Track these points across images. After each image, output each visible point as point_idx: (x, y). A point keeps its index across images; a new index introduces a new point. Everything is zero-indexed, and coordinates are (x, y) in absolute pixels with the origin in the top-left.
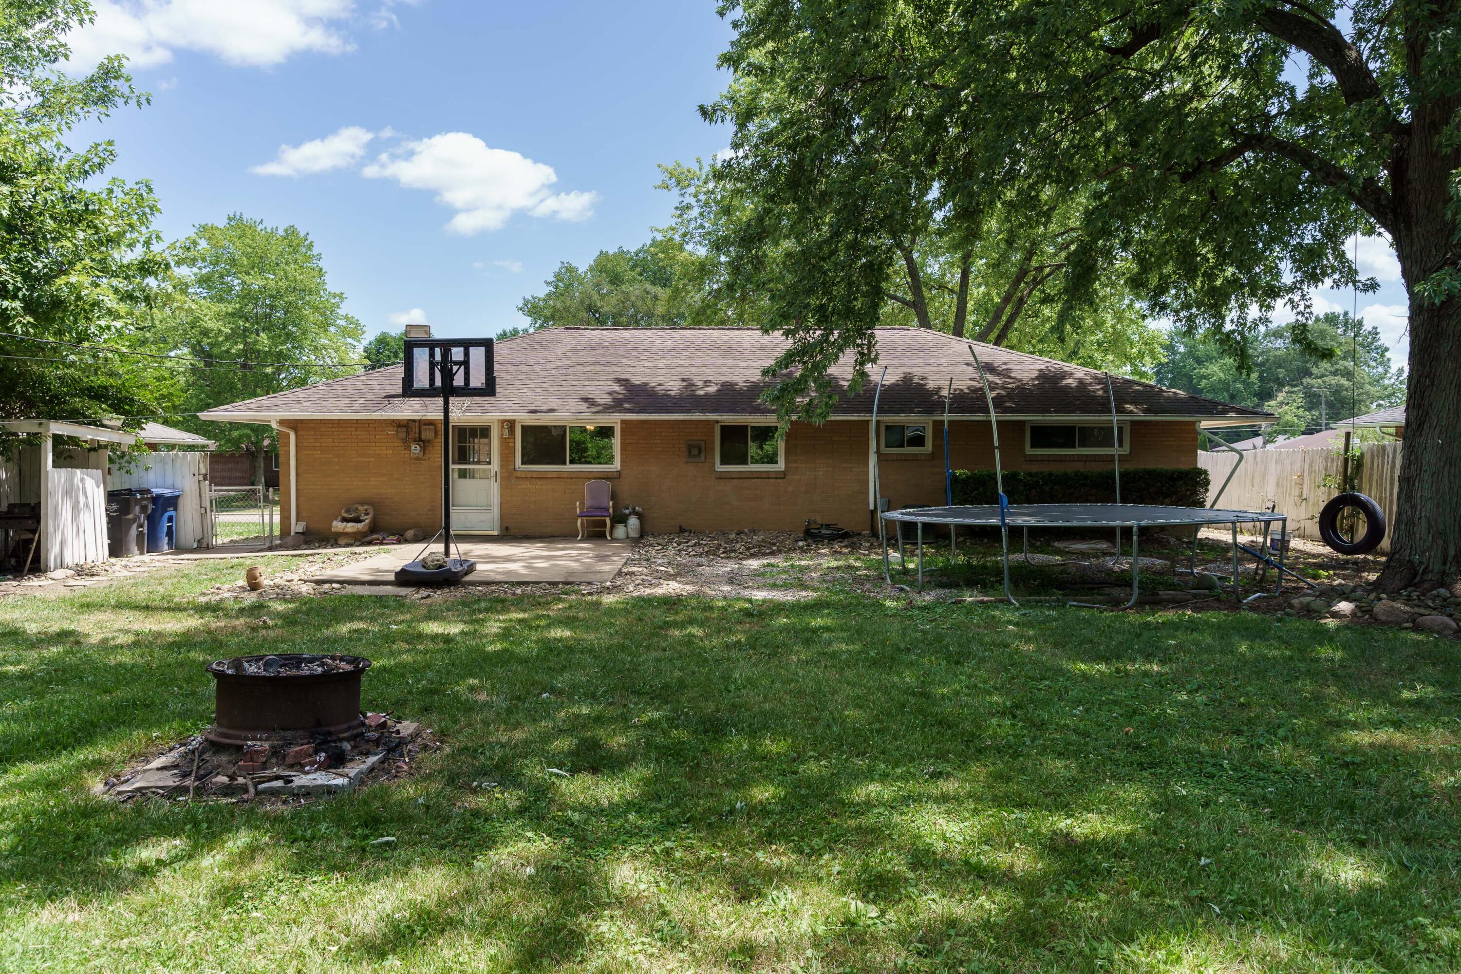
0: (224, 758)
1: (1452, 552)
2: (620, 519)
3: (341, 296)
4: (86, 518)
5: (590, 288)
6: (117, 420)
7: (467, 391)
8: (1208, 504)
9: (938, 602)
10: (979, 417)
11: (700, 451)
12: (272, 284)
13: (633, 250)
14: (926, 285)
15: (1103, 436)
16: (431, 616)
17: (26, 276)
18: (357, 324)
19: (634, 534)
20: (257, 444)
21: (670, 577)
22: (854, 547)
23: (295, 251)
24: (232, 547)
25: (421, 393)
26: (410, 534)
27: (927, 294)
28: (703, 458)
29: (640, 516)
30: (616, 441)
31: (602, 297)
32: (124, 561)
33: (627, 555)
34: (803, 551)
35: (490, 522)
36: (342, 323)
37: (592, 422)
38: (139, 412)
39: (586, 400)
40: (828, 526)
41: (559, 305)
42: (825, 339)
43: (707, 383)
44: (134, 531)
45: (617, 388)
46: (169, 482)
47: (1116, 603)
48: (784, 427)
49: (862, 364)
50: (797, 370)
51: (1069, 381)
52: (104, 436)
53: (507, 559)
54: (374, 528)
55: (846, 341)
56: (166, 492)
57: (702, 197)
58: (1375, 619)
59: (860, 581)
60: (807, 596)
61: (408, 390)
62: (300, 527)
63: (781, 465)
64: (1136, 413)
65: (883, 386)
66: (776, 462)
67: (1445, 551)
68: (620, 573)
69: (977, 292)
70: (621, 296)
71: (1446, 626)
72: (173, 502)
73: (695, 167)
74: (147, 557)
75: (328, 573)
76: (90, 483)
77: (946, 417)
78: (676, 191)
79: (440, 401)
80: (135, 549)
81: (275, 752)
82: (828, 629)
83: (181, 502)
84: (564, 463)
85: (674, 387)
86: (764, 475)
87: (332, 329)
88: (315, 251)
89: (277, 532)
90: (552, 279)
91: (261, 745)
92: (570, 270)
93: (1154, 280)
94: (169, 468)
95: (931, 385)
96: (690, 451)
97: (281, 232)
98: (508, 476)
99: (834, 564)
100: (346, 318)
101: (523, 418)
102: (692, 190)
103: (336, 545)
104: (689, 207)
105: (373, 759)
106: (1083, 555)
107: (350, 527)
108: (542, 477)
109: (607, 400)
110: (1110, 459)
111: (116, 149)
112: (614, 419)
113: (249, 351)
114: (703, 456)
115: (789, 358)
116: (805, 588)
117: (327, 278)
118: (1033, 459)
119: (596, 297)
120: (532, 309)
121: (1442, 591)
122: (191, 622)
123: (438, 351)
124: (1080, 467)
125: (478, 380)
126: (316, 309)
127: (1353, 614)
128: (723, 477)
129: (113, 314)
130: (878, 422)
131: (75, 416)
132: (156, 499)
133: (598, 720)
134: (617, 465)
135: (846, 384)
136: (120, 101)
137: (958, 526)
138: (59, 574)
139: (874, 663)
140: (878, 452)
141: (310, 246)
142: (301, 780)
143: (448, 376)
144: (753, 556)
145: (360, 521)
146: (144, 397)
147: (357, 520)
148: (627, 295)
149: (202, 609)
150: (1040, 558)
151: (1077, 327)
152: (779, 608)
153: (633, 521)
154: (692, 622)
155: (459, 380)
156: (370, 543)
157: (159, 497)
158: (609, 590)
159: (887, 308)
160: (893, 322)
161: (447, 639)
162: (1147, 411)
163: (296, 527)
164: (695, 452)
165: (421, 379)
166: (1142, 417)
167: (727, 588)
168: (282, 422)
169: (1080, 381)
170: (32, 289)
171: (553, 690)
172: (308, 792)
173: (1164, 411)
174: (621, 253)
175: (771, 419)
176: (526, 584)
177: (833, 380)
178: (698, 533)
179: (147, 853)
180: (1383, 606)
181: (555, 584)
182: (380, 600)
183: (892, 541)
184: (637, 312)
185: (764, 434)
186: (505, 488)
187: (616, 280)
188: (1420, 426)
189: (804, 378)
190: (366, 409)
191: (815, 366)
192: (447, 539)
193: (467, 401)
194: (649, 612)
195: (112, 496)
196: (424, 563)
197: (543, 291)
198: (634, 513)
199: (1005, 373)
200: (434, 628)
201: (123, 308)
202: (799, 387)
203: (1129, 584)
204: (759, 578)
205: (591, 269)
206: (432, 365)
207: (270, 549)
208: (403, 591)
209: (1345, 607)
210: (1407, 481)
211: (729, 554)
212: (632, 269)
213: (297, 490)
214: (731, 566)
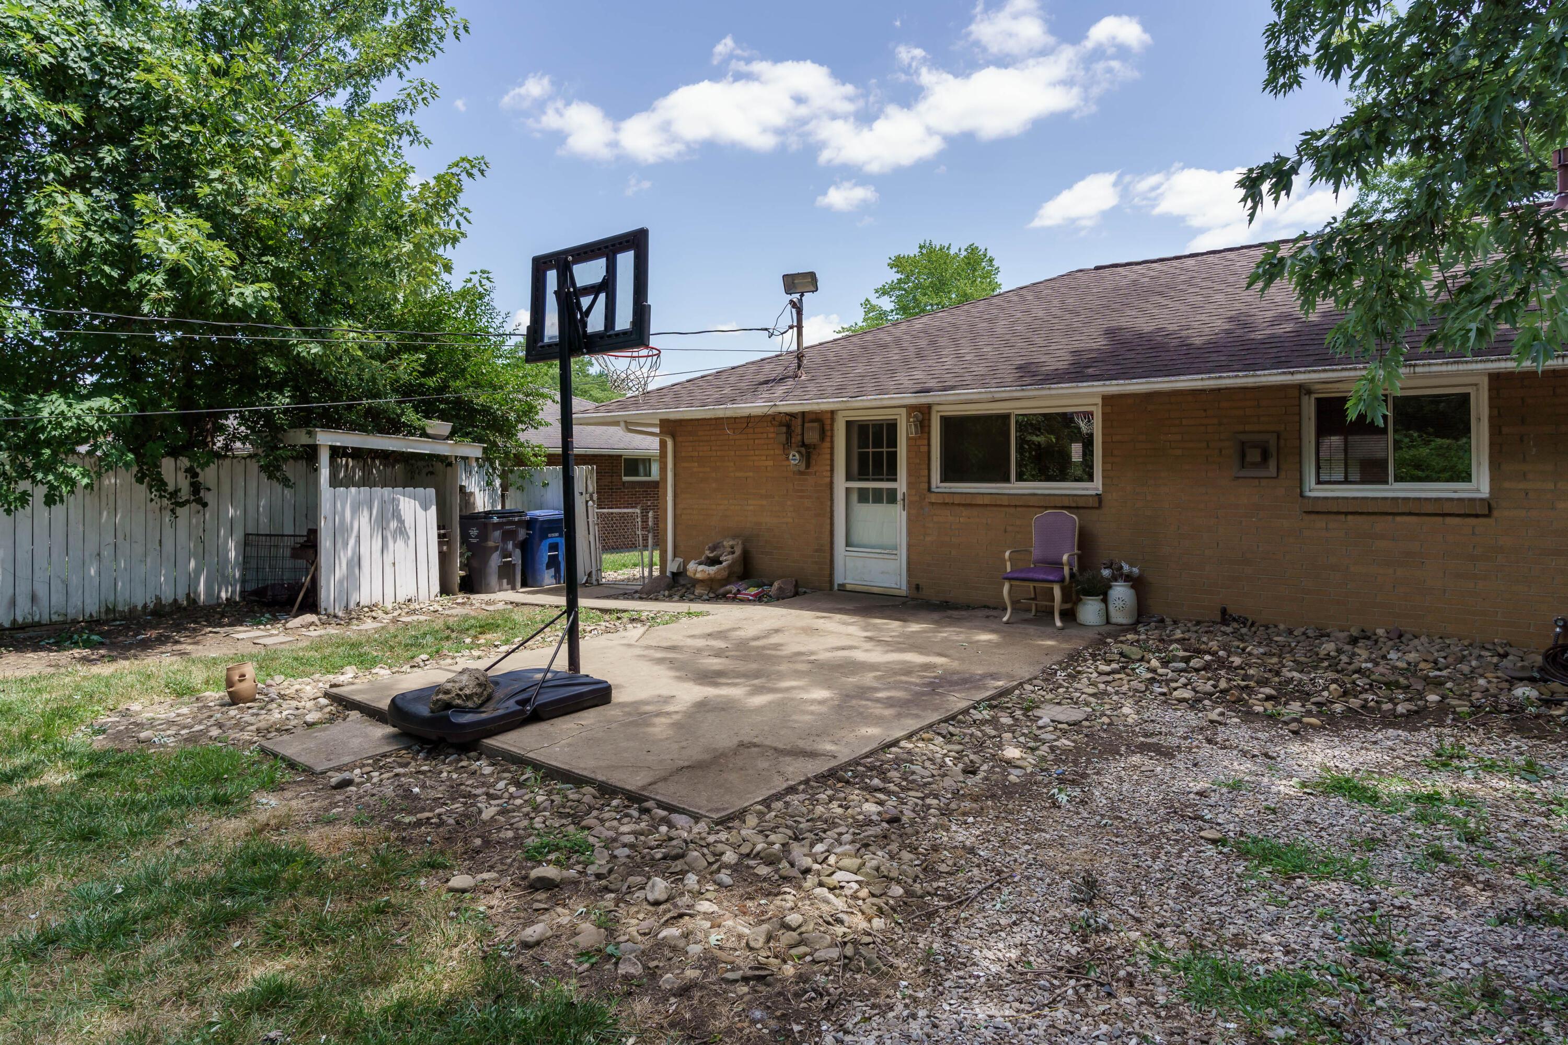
2: (1094, 587)
6: (443, 428)
11: (1265, 456)
19: (1120, 616)
28: (1272, 470)
35: (894, 574)
44: (495, 560)
62: (676, 566)
63: (1479, 485)
66: (1468, 478)
72: (554, 526)
76: (408, 505)
80: (501, 583)
84: (1007, 479)
86: (1430, 509)
96: (1243, 456)
98: (919, 500)
107: (708, 571)
108: (969, 504)
109: (1063, 360)
114: (1272, 464)
128: (1321, 511)
134: (1095, 483)
145: (721, 563)
153: (1121, 593)
155: (595, 323)
163: (672, 565)
164: (1254, 456)
186: (915, 519)
198: (1124, 575)
213: (675, 516)
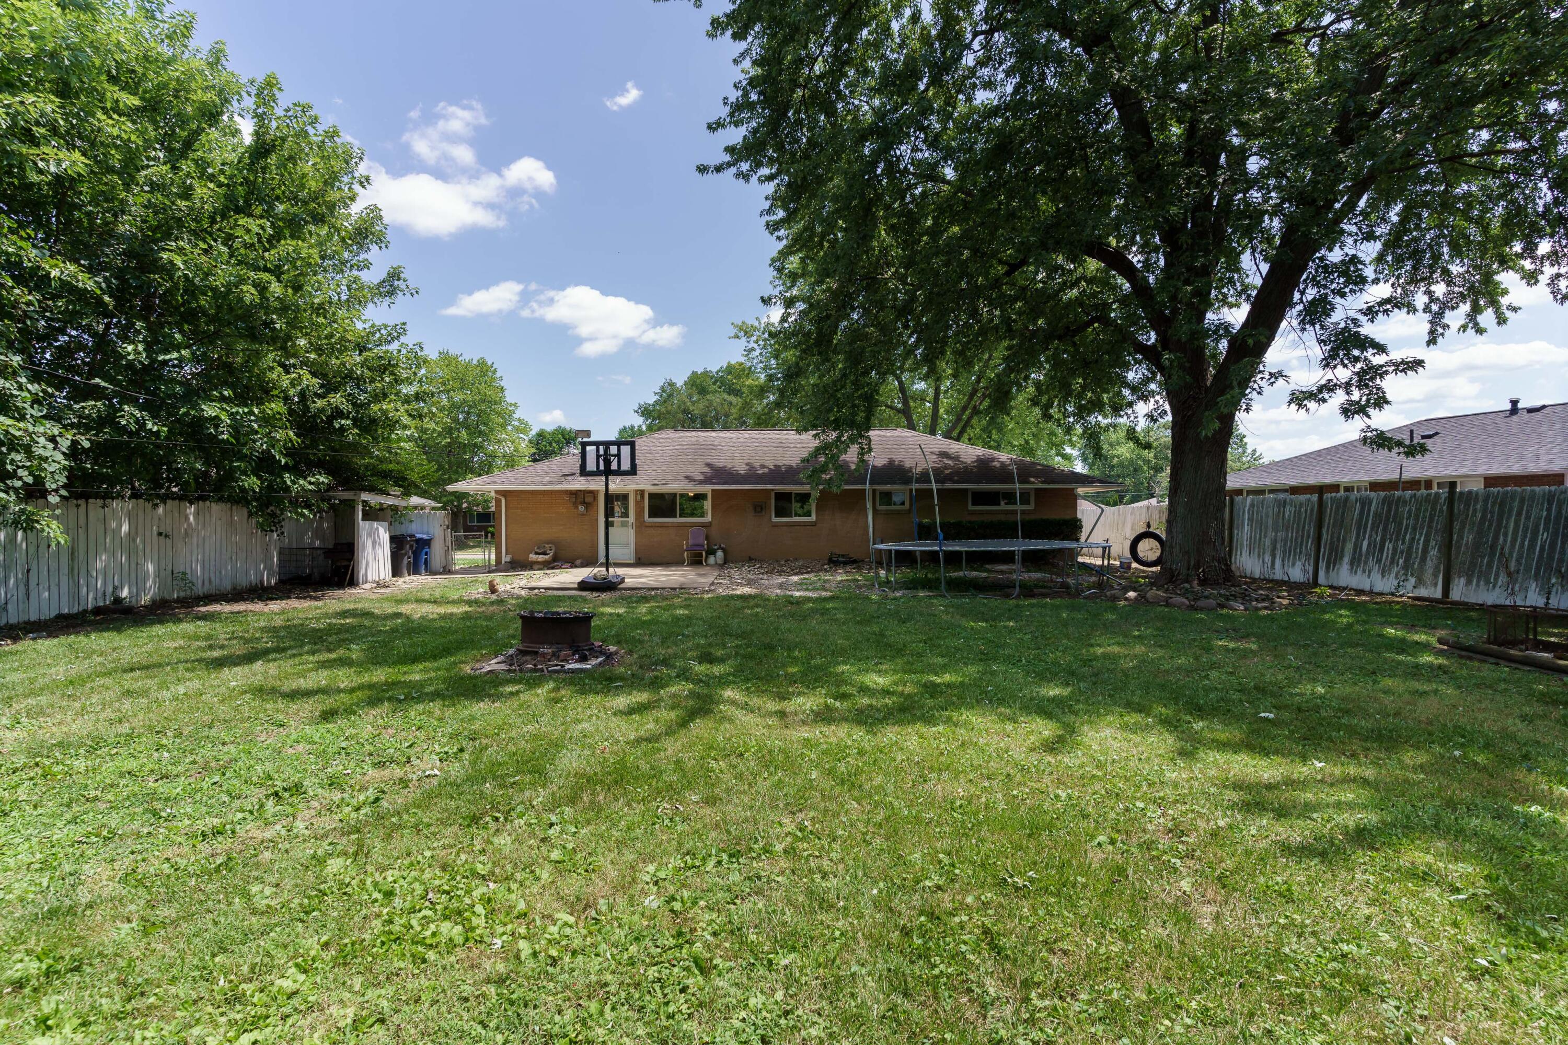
0: (528, 658)
1: (1192, 563)
2: (711, 552)
3: (515, 405)
4: (380, 552)
5: (684, 397)
6: (398, 491)
7: (619, 472)
8: (1083, 539)
9: (903, 596)
10: (925, 486)
11: (761, 509)
12: (470, 397)
13: (714, 370)
14: (912, 398)
15: (1010, 497)
16: (604, 605)
17: (354, 405)
18: (526, 424)
19: (720, 562)
20: (459, 507)
21: (743, 585)
22: (859, 569)
23: (485, 375)
24: (463, 571)
25: (592, 474)
26: (578, 562)
27: (912, 404)
28: (763, 514)
29: (724, 550)
30: (708, 505)
31: (693, 403)
32: (402, 579)
33: (716, 573)
34: (826, 571)
35: (629, 554)
36: (516, 423)
37: (692, 490)
38: (409, 485)
39: (687, 477)
40: (843, 556)
41: (663, 410)
42: (839, 438)
43: (763, 466)
44: (405, 561)
45: (707, 470)
46: (425, 530)
47: (1008, 596)
48: (816, 494)
49: (863, 454)
50: (822, 459)
51: (996, 464)
52: (389, 501)
53: (641, 576)
54: (555, 559)
55: (852, 440)
56: (424, 536)
57: (761, 343)
58: (1147, 600)
59: (859, 587)
60: (828, 594)
61: (583, 472)
62: (508, 559)
63: (813, 518)
64: (1036, 484)
65: (874, 467)
66: (811, 516)
67: (1189, 562)
68: (713, 583)
69: (945, 402)
70: (706, 403)
71: (1183, 604)
72: (427, 543)
73: (756, 324)
74: (413, 577)
75: (533, 584)
76: (381, 530)
77: (915, 486)
78: (744, 339)
79: (603, 478)
80: (405, 572)
81: (554, 654)
82: (835, 609)
83: (433, 543)
84: (676, 517)
85: (742, 469)
86: (802, 524)
87: (509, 428)
88: (498, 375)
89: (493, 562)
90: (658, 391)
91: (547, 650)
92: (671, 384)
93: (1044, 399)
94: (425, 521)
95: (907, 465)
96: (755, 509)
97: (475, 362)
98: (640, 526)
99: (845, 578)
100: (519, 420)
101: (649, 488)
102: (754, 338)
103: (531, 569)
104: (753, 349)
105: (600, 660)
106: (1002, 572)
107: (541, 558)
108: (662, 526)
109: (701, 477)
110: (1014, 512)
111: (407, 327)
112: (707, 489)
113: (454, 442)
114: (763, 512)
115: (817, 451)
116: (826, 590)
117: (506, 393)
118: (973, 513)
119: (689, 404)
120: (645, 411)
121: (1187, 585)
122: (467, 608)
123: (601, 448)
124: (1002, 518)
125: (626, 466)
126: (499, 414)
127: (1136, 598)
128: (776, 525)
129: (406, 427)
130: (874, 491)
131: (372, 489)
132: (419, 541)
133: (710, 645)
134: (709, 518)
135: (853, 467)
136: (400, 294)
137: (922, 552)
138: (367, 586)
139: (858, 623)
140: (875, 510)
141: (495, 371)
142: (568, 667)
143: (608, 463)
144: (795, 574)
145: (547, 555)
146: (414, 477)
147: (545, 554)
148: (711, 402)
149: (469, 603)
150: (974, 574)
151: (1000, 430)
152: (809, 599)
153: (720, 553)
154: (757, 606)
155: (614, 466)
156: (553, 568)
157: (420, 539)
158: (707, 592)
159: (883, 412)
160: (885, 424)
161: (618, 615)
162: (1043, 482)
163: (506, 558)
164: (758, 510)
165: (591, 466)
166: (1040, 486)
167: (778, 591)
168: (497, 492)
169: (1002, 463)
170: (357, 412)
171: (683, 635)
172: (573, 671)
173: (1054, 482)
174: (705, 373)
175: (806, 488)
176: (657, 589)
177: (846, 463)
178: (761, 561)
179: (509, 689)
180: (1153, 593)
181: (674, 589)
182: (570, 597)
183: (880, 564)
184: (717, 413)
185: (804, 498)
186: (638, 533)
187: (703, 391)
188: (1176, 491)
189: (826, 463)
190: (550, 483)
191: (833, 456)
192: (607, 565)
193: (618, 479)
194: (732, 602)
195: (393, 539)
196: (595, 577)
197: (651, 399)
198: (720, 548)
199: (956, 458)
200: (608, 610)
201: (413, 423)
202: (824, 469)
203: (1014, 587)
204: (798, 585)
205: (686, 384)
206: (598, 456)
207: (489, 572)
208: (584, 594)
209: (1131, 594)
210: (1169, 522)
211: (780, 573)
212: (714, 383)
213: (506, 535)
214: (781, 579)
